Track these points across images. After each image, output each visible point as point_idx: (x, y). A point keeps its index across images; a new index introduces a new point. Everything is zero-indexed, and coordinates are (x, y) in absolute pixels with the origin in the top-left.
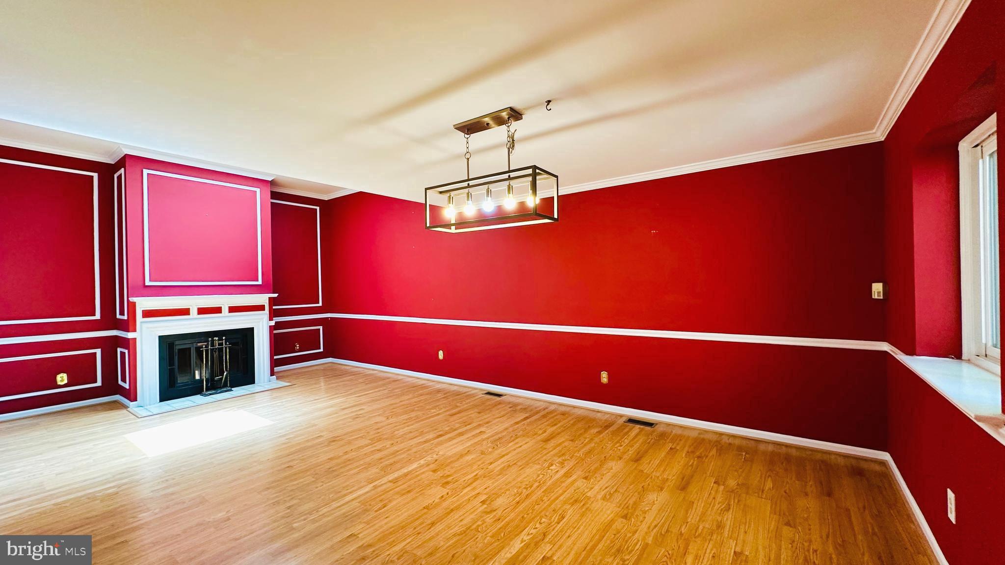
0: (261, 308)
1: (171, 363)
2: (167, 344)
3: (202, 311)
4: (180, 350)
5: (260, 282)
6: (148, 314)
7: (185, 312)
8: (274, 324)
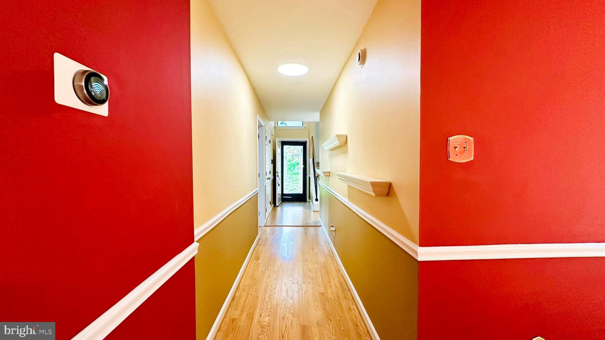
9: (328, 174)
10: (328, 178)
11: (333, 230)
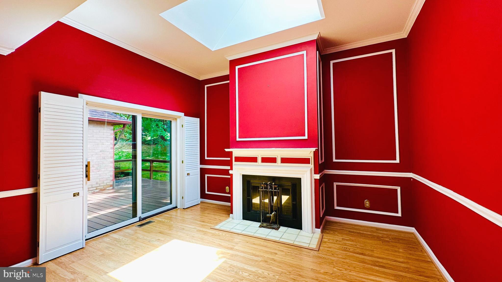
0: (306, 161)
1: (248, 194)
2: (247, 179)
3: (265, 160)
4: (253, 187)
5: (306, 137)
6: (239, 159)
7: (254, 160)
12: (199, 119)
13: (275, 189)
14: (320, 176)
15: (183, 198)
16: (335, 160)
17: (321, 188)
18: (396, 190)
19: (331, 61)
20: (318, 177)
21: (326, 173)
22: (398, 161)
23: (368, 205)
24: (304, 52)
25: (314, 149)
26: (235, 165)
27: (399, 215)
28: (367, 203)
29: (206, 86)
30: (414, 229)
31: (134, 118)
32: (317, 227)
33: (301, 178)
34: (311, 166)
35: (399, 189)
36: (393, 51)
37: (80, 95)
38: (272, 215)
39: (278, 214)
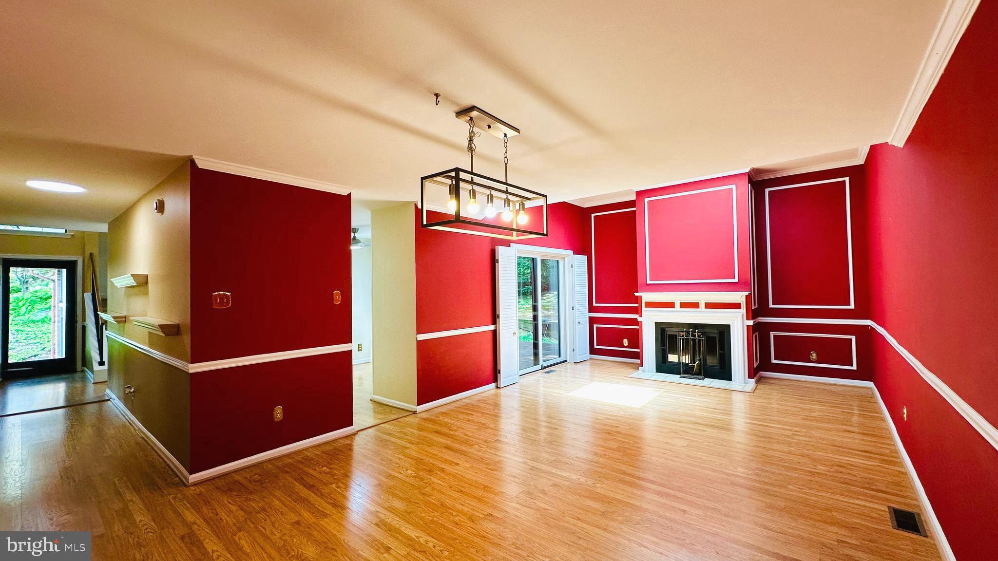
0: (737, 306)
1: (663, 344)
2: (662, 329)
3: (684, 305)
4: (669, 335)
5: (736, 280)
6: (649, 305)
7: (671, 305)
8: (752, 324)
9: (122, 320)
10: (122, 325)
11: (130, 391)
12: (586, 256)
13: (699, 336)
14: (754, 322)
15: (573, 350)
16: (771, 306)
17: (754, 335)
18: (851, 340)
19: (766, 189)
20: (751, 323)
21: (759, 321)
22: (852, 306)
23: (814, 358)
24: (734, 187)
25: (747, 293)
26: (645, 311)
27: (854, 367)
28: (814, 356)
29: (593, 215)
30: (872, 383)
31: (533, 260)
32: (751, 376)
33: (730, 325)
34: (743, 311)
35: (853, 338)
36: (847, 179)
37: (511, 244)
38: (696, 365)
39: (702, 364)
